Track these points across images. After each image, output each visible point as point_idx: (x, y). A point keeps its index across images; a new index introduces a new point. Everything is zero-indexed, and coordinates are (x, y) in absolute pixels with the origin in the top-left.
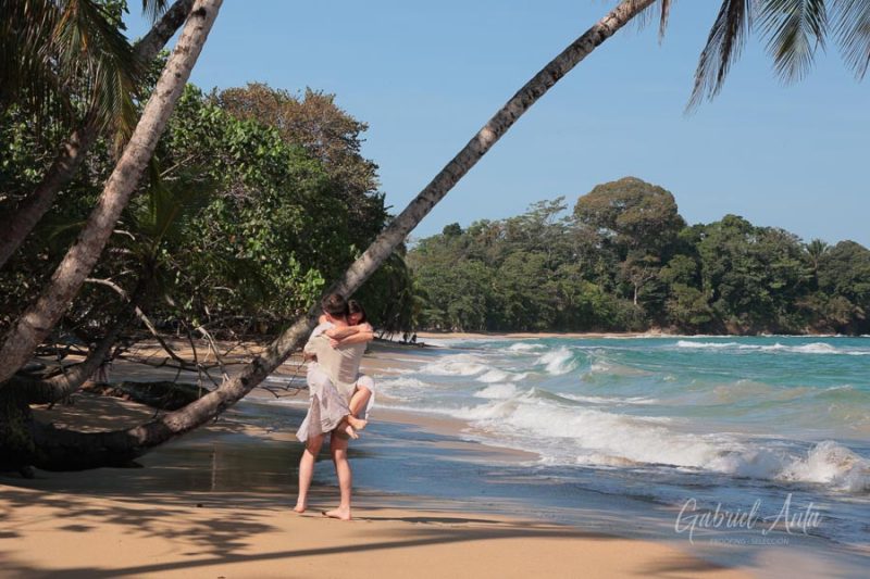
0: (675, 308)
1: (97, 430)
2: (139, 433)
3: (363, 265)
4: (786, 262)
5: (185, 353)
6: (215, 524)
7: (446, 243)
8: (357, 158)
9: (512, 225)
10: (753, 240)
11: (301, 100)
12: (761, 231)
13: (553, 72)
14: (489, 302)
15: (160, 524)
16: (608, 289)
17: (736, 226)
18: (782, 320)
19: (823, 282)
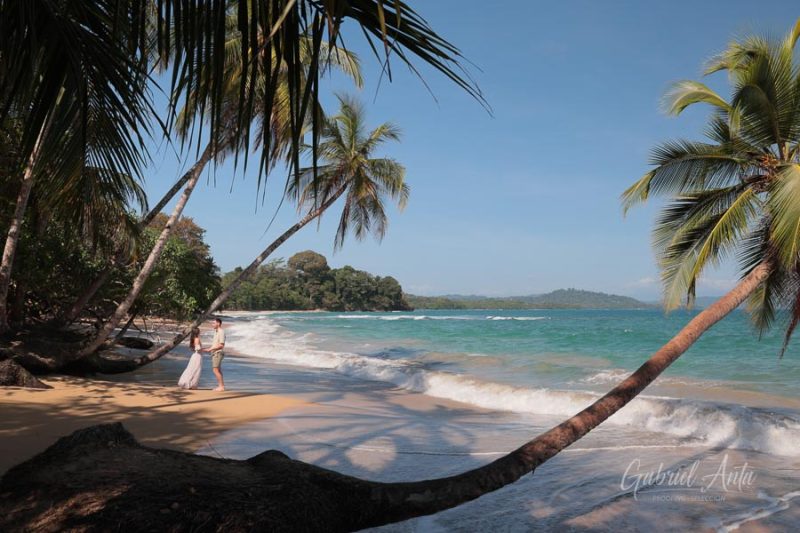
0: (326, 301)
4: (367, 284)
7: (236, 274)
10: (355, 275)
12: (358, 272)
14: (253, 299)
16: (300, 293)
17: (349, 270)
18: (365, 305)
19: (380, 291)
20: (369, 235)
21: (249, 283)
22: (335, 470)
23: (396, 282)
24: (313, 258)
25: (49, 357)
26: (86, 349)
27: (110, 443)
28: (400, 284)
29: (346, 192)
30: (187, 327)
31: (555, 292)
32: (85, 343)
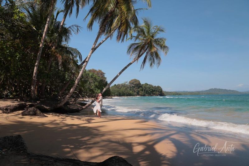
0: (140, 93)
1: (76, 108)
2: (80, 109)
3: (105, 89)
4: (152, 88)
5: (85, 100)
6: (88, 119)
7: (114, 86)
8: (104, 77)
9: (122, 84)
11: (98, 71)
12: (149, 85)
13: (126, 68)
15: (82, 119)
16: (133, 91)
17: (146, 84)
18: (151, 94)
19: (156, 90)
21: (118, 89)
23: (161, 88)
24: (136, 81)
25: (48, 107)
26: (60, 104)
31: (210, 89)
32: (60, 102)
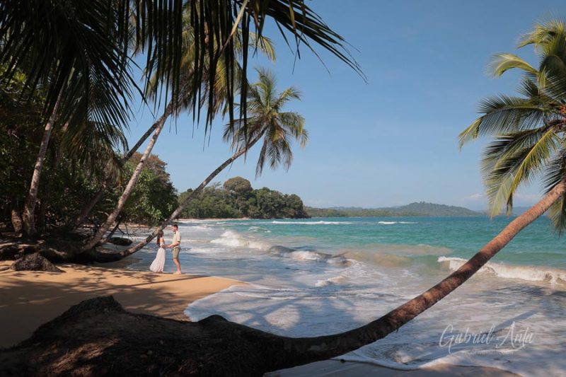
0: (250, 212)
4: (278, 200)
7: (188, 194)
10: (270, 194)
12: (272, 191)
14: (200, 210)
16: (232, 207)
17: (266, 190)
18: (278, 215)
19: (288, 205)
20: (280, 165)
21: (197, 200)
22: (258, 329)
23: (299, 199)
24: (241, 182)
25: (63, 251)
26: (88, 246)
27: (106, 310)
28: (301, 199)
29: (264, 136)
30: (155, 230)
31: (411, 204)
32: (86, 241)
